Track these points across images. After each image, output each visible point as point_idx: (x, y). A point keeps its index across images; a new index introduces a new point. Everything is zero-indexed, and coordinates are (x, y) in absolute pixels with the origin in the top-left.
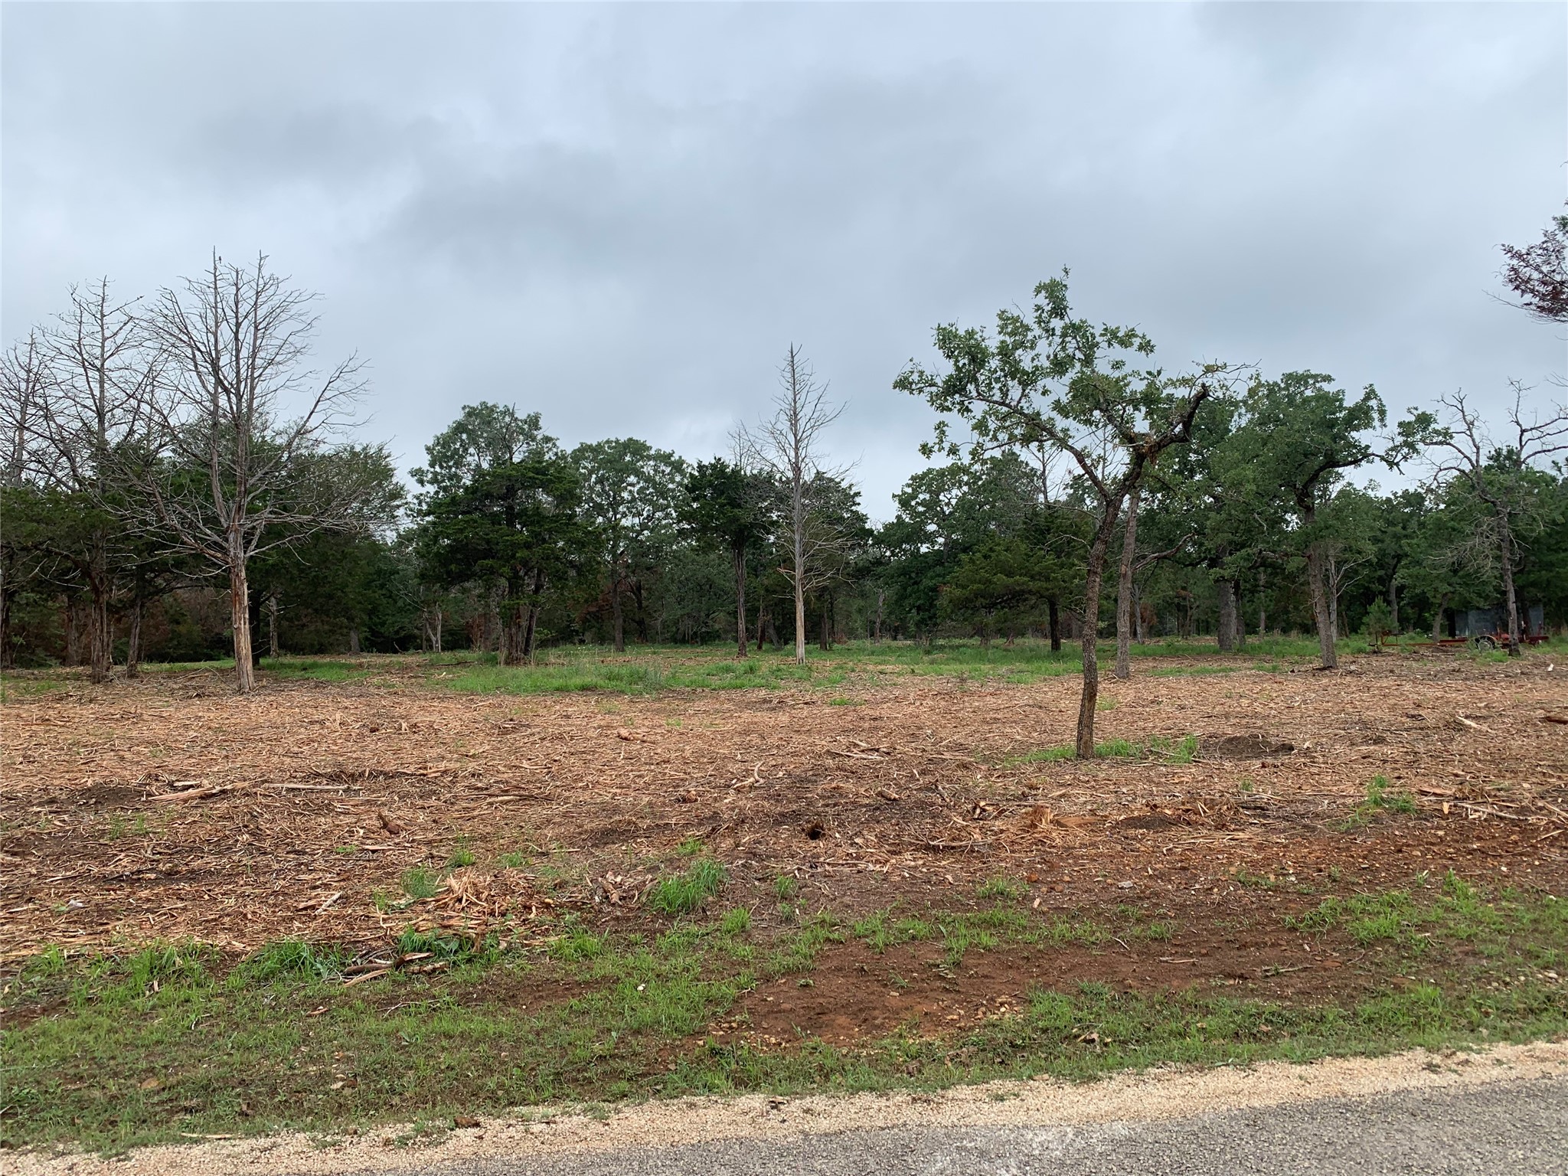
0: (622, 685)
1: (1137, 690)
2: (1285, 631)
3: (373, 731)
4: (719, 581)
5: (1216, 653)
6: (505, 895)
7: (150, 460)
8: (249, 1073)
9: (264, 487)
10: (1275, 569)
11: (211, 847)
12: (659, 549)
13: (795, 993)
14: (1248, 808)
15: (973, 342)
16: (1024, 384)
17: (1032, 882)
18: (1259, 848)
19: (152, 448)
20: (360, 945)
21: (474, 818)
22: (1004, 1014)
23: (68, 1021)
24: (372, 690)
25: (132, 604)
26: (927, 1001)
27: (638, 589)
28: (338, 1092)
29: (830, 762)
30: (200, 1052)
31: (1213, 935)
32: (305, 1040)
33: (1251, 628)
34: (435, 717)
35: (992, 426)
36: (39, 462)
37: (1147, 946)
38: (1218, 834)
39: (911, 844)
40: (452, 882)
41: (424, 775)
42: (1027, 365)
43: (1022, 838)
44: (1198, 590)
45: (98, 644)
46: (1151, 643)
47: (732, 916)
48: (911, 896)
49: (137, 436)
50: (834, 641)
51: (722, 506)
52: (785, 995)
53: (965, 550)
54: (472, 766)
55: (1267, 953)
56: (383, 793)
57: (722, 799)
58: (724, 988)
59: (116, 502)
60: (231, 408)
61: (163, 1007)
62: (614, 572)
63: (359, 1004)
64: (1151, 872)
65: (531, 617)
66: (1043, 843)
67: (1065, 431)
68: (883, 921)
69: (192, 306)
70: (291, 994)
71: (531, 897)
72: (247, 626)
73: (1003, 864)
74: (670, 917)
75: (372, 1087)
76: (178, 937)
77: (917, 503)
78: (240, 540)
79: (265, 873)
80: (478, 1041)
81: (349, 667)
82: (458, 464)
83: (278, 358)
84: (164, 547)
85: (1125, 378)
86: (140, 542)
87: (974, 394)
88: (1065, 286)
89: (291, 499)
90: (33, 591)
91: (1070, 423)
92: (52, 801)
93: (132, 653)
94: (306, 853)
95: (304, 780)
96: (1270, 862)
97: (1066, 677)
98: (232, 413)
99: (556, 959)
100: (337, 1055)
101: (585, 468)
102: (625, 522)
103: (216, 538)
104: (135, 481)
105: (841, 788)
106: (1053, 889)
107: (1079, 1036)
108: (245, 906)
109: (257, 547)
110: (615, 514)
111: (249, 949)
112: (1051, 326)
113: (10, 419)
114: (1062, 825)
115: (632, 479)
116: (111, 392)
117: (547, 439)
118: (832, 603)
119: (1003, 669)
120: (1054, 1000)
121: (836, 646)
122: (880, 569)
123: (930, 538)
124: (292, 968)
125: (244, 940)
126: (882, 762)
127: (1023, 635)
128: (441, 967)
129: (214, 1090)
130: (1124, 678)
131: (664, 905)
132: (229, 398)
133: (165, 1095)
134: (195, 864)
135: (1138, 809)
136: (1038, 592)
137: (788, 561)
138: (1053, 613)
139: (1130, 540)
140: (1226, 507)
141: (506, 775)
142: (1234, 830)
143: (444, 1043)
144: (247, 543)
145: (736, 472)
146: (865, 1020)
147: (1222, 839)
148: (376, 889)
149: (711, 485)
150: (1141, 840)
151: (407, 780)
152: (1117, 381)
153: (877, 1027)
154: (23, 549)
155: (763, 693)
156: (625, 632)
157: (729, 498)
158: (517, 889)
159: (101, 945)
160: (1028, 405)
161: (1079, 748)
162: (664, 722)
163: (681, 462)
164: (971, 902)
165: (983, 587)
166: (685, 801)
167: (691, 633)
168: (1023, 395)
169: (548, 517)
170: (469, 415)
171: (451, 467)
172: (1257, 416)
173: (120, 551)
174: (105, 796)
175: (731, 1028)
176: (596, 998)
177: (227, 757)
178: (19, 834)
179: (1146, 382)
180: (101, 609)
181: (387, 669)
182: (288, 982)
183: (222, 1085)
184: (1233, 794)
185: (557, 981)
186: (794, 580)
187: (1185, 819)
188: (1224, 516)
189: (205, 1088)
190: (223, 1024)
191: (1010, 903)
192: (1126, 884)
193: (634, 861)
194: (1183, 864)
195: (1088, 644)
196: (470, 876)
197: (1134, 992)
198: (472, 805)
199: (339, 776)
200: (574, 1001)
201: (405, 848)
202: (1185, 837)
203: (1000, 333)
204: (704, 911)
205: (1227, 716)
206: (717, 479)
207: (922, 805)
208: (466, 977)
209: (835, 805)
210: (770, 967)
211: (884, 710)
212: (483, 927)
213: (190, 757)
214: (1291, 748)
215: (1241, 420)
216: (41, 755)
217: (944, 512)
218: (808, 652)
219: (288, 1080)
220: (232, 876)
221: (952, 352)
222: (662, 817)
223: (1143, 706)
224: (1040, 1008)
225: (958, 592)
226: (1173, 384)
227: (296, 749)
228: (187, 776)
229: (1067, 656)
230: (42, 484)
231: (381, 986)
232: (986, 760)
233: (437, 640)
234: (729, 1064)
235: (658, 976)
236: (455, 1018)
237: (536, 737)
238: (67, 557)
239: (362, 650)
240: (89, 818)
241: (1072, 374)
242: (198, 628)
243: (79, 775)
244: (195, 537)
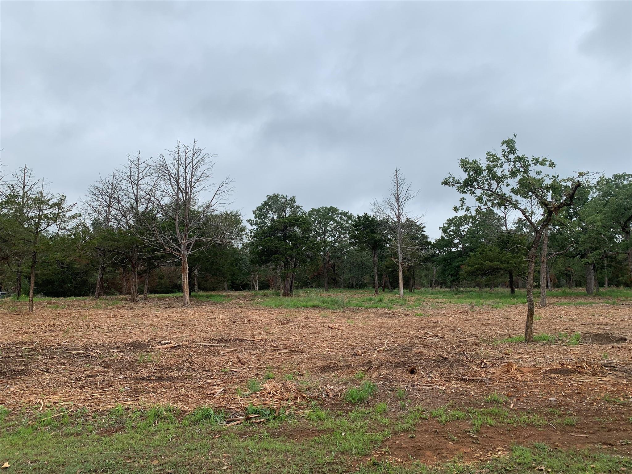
0: (329, 306)
1: (550, 312)
2: (618, 285)
3: (234, 322)
4: (367, 263)
5: (586, 295)
6: (287, 392)
7: (154, 218)
8: (192, 460)
9: (195, 228)
10: (612, 259)
11: (175, 368)
12: (342, 250)
13: (407, 440)
14: (607, 367)
15: (475, 165)
16: (498, 182)
17: (510, 396)
18: (614, 385)
19: (154, 213)
20: (231, 410)
21: (273, 359)
22: (500, 455)
23: (125, 435)
24: (233, 306)
25: (145, 272)
26: (465, 447)
27: (333, 266)
28: (225, 470)
29: (417, 341)
30: (173, 450)
31: (595, 424)
32: (212, 448)
33: (601, 284)
34: (257, 317)
35: (484, 200)
36: (115, 219)
37: (564, 428)
38: (594, 378)
39: (454, 377)
40: (266, 385)
41: (254, 341)
42: (499, 174)
43: (504, 376)
44: (576, 267)
45: (134, 287)
46: (555, 291)
47: (380, 406)
48: (456, 400)
49: (149, 209)
50: (415, 288)
51: (368, 233)
52: (403, 440)
53: (472, 250)
54: (272, 337)
55: (621, 434)
56: (238, 348)
57: (372, 355)
58: (377, 436)
59: (142, 234)
60: (183, 198)
61: (159, 431)
62: (324, 259)
63: (232, 434)
64: (563, 394)
65: (293, 277)
66: (513, 379)
67: (517, 201)
68: (444, 411)
69: (170, 160)
70: (206, 429)
71: (297, 393)
72: (187, 280)
73: (495, 388)
74: (354, 405)
75: (238, 469)
76: (164, 403)
77: (450, 231)
78: (186, 248)
79: (195, 379)
80: (279, 453)
81: (224, 296)
82: (265, 217)
83: (200, 179)
84: (158, 250)
85: (543, 178)
86: (149, 249)
87: (477, 186)
88: (515, 141)
89: (204, 232)
90: (111, 267)
91: (518, 198)
92: (118, 347)
93: (145, 291)
94: (210, 371)
95: (209, 342)
96: (620, 392)
97: (518, 305)
98: (184, 200)
99: (308, 420)
100: (225, 455)
101: (313, 218)
102: (329, 240)
103: (177, 247)
104: (148, 225)
105: (422, 352)
106: (519, 400)
107: (536, 467)
108: (188, 392)
109: (192, 250)
110: (325, 236)
111: (190, 409)
112: (509, 157)
113: (106, 204)
114: (521, 371)
115: (332, 222)
116: (141, 193)
117: (298, 207)
118: (414, 272)
119: (490, 302)
120: (523, 450)
121: (416, 290)
122: (434, 258)
123: (456, 245)
124: (206, 418)
125: (188, 406)
126: (439, 341)
127: (497, 287)
128: (263, 421)
129: (179, 466)
130: (544, 306)
131: (351, 399)
132: (182, 194)
133: (161, 467)
134: (169, 374)
135: (555, 365)
136: (504, 268)
137: (395, 255)
138: (511, 277)
139: (545, 247)
140: (588, 232)
141: (285, 342)
142: (601, 376)
143: (266, 453)
144: (188, 249)
145: (373, 219)
146: (439, 454)
147: (596, 380)
148: (237, 387)
149: (363, 224)
150: (558, 379)
151: (247, 342)
152: (539, 180)
153: (444, 457)
154: (109, 251)
155: (386, 310)
156: (328, 284)
157: (370, 230)
158: (292, 390)
159: (136, 405)
160: (500, 190)
161: (526, 337)
162: (346, 321)
163: (351, 216)
164: (482, 404)
165: (480, 266)
166: (357, 355)
167: (355, 284)
168: (498, 186)
169: (299, 238)
170: (269, 199)
171: (262, 219)
172: (601, 193)
173: (142, 252)
174: (137, 346)
175: (381, 454)
176: (325, 437)
177: (180, 332)
178: (107, 360)
179: (552, 180)
180: (135, 274)
181: (238, 297)
182: (205, 424)
183: (181, 464)
184: (599, 360)
185: (309, 429)
186: (398, 263)
187: (578, 370)
188: (587, 236)
189: (176, 465)
190: (181, 439)
191: (500, 405)
192: (553, 399)
193: (337, 380)
194: (579, 391)
195: (529, 292)
196: (273, 383)
197: (560, 449)
198: (272, 353)
199: (221, 340)
200: (316, 438)
201: (247, 370)
202: (578, 379)
203: (487, 161)
204: (368, 403)
205: (593, 324)
206: (365, 222)
207: (458, 360)
208: (273, 425)
209: (420, 360)
210: (396, 429)
211: (439, 319)
212: (279, 405)
213: (167, 331)
214: (625, 340)
215: (593, 195)
216: (114, 329)
217: (462, 235)
218: (404, 293)
219: (206, 464)
220: (183, 379)
221: (467, 169)
222: (348, 362)
223: (554, 319)
224: (517, 453)
225: (469, 268)
226: (564, 180)
227: (205, 329)
228: (165, 339)
229: (518, 296)
230: (116, 227)
231: (240, 427)
232: (485, 341)
233: (256, 286)
234: (381, 469)
235: (350, 429)
236: (269, 442)
237: (296, 326)
238: (124, 254)
239: (229, 290)
240: (131, 354)
241: (519, 177)
242: (168, 280)
243: (127, 337)
244: (169, 247)
